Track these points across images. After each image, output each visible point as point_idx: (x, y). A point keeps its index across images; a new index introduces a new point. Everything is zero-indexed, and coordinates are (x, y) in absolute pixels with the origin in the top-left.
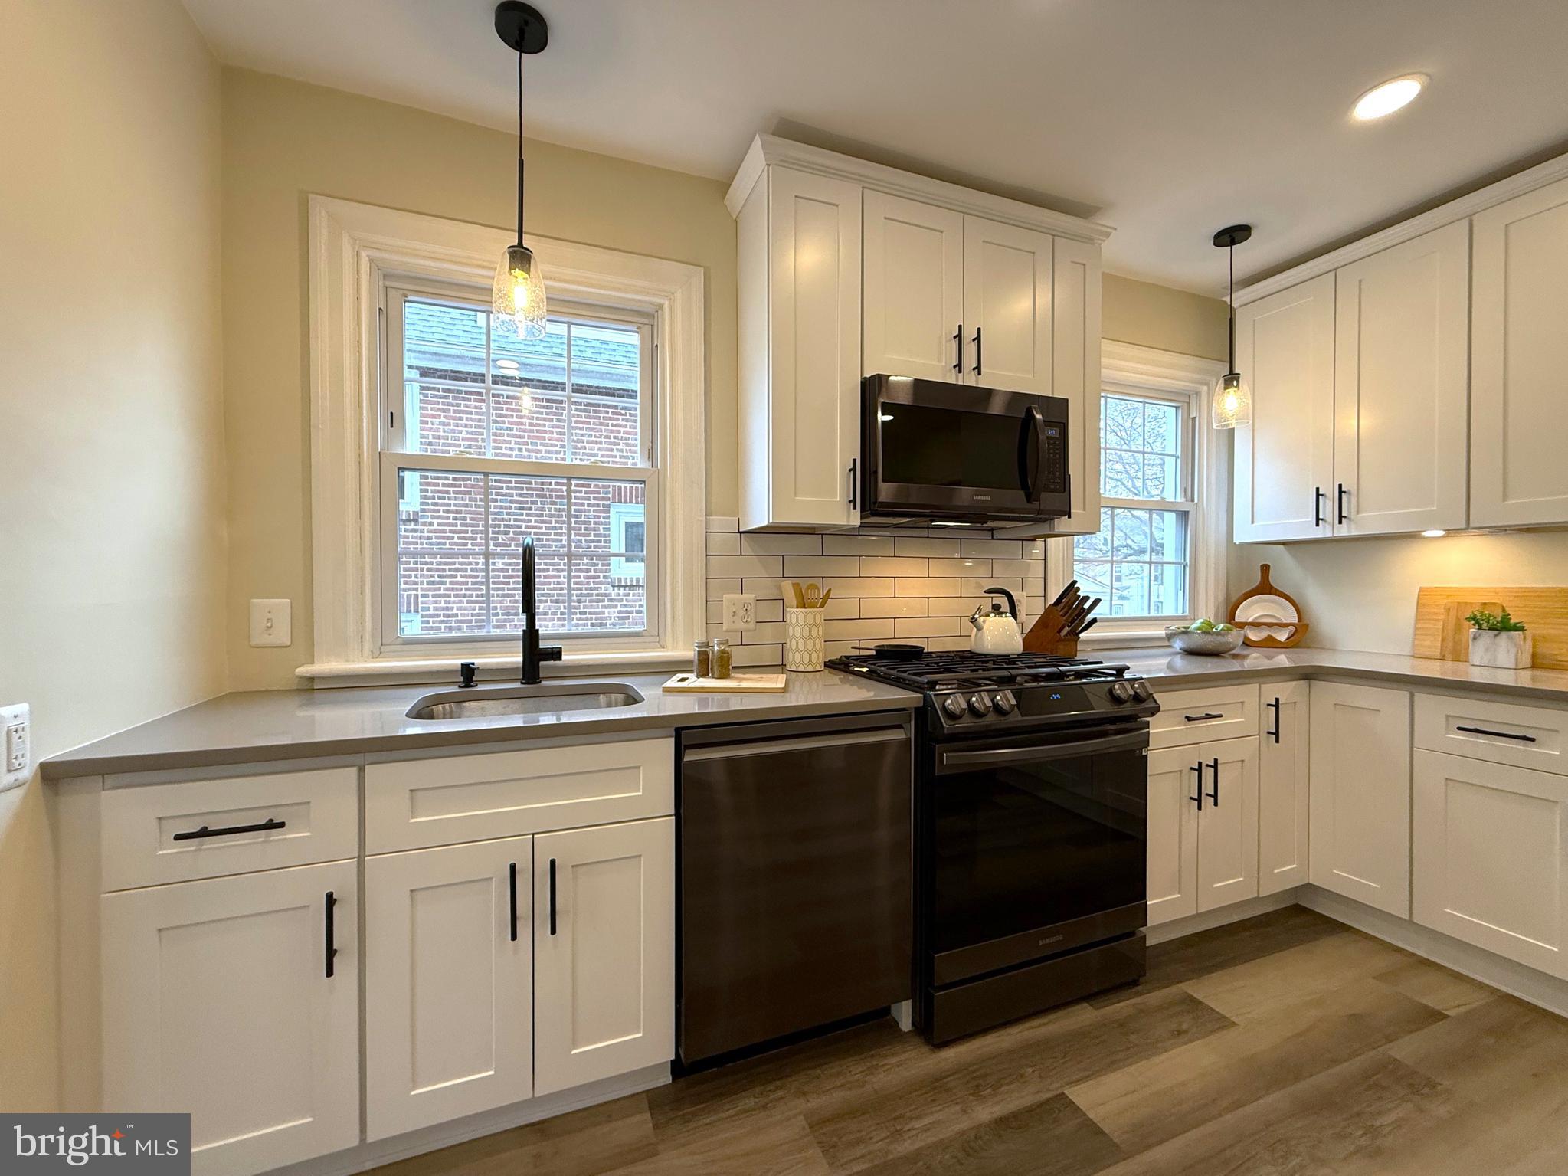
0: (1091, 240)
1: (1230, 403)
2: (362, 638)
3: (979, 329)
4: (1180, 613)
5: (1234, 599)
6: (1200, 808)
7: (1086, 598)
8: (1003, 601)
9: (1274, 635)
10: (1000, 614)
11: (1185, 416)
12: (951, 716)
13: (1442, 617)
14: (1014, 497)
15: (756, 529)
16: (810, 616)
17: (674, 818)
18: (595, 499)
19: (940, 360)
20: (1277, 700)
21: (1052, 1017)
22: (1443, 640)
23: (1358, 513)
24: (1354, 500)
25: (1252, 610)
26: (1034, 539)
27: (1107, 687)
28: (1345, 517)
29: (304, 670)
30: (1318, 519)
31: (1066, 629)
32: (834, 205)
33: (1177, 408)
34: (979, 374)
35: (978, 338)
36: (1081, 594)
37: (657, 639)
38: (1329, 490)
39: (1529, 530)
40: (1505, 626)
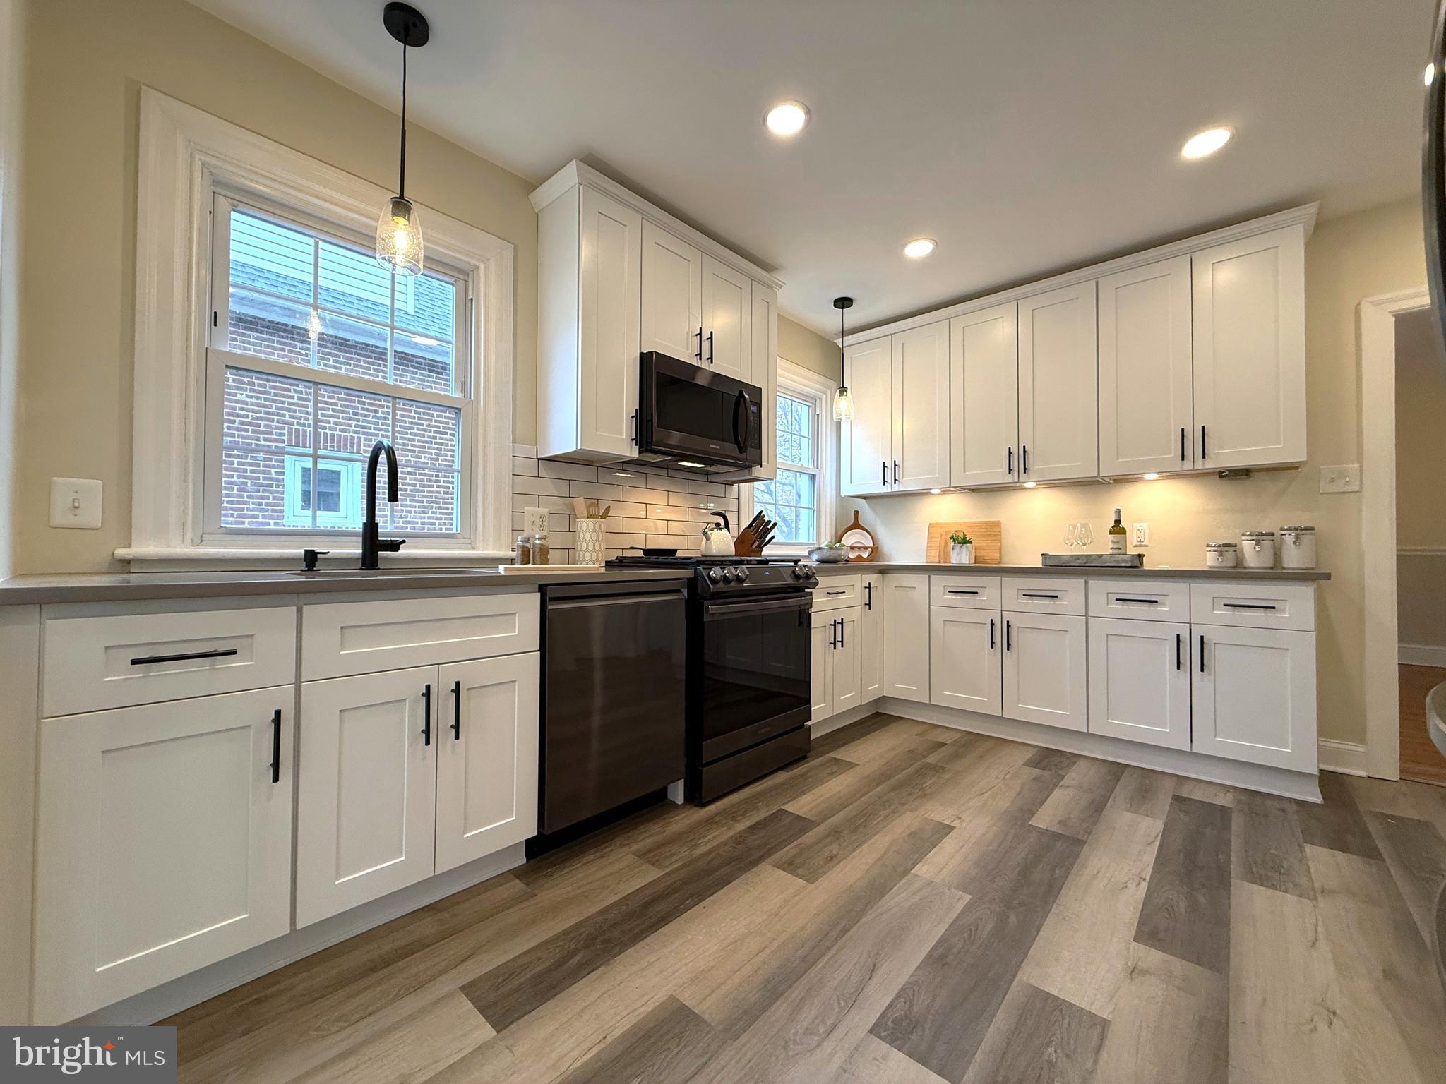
0: (771, 288)
1: (843, 405)
2: (183, 525)
3: (712, 333)
4: (811, 542)
5: (839, 534)
6: (835, 648)
7: (769, 522)
8: (721, 521)
9: (862, 555)
10: (721, 529)
11: (814, 413)
12: (714, 581)
13: (938, 540)
14: (731, 448)
15: (548, 457)
16: (598, 525)
17: (539, 652)
18: (265, 439)
19: (687, 349)
20: (870, 584)
21: (764, 781)
22: (940, 552)
23: (904, 477)
24: (901, 470)
25: (851, 539)
26: (732, 483)
27: (792, 569)
28: (897, 480)
29: (121, 552)
30: (884, 481)
31: (757, 543)
32: (624, 225)
33: (809, 406)
34: (712, 363)
35: (711, 338)
36: (766, 519)
37: (469, 541)
38: (889, 464)
39: (973, 490)
40: (965, 541)
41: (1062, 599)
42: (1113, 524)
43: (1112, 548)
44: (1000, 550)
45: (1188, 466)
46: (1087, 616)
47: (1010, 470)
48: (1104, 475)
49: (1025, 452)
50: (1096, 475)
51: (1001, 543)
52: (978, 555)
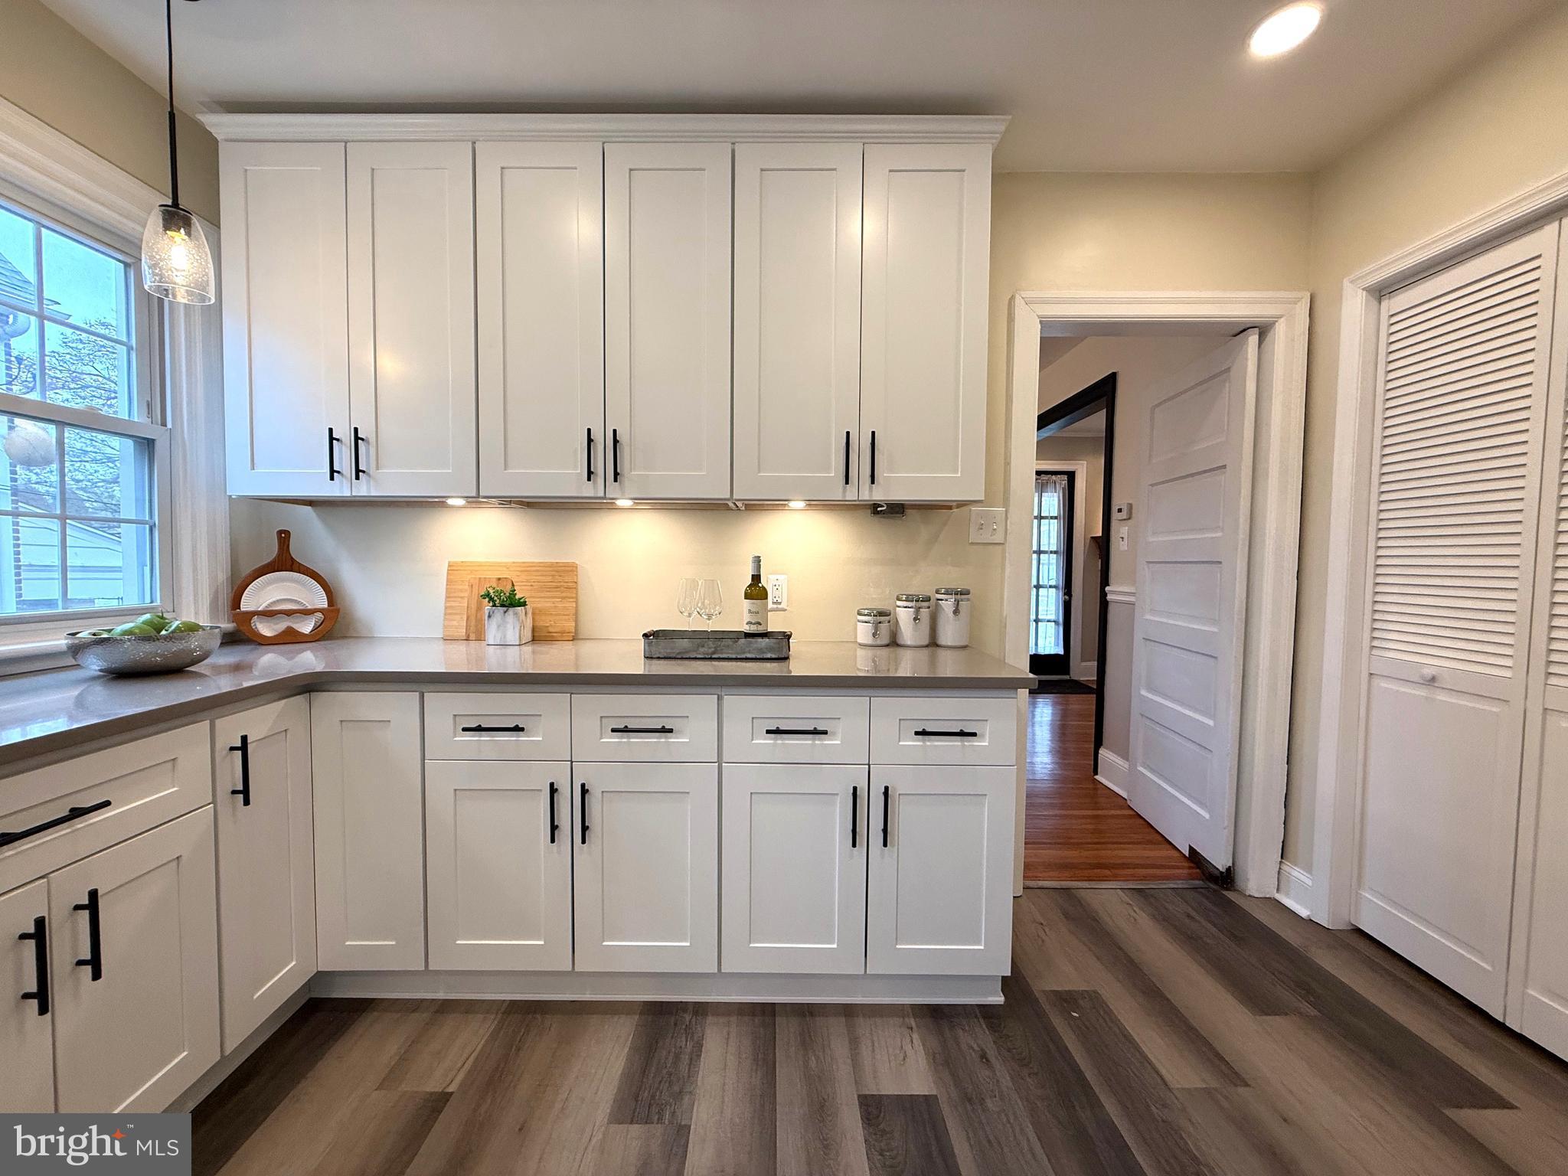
1: (176, 254)
5: (240, 578)
9: (295, 626)
13: (467, 594)
20: (245, 738)
22: (468, 619)
23: (377, 468)
24: (372, 451)
25: (261, 595)
28: (364, 472)
30: (332, 471)
33: (126, 264)
38: (343, 432)
39: (528, 504)
40: (510, 602)
41: (681, 733)
42: (749, 581)
43: (749, 623)
44: (576, 614)
45: (851, 494)
46: (720, 762)
47: (590, 473)
48: (738, 498)
49: (616, 441)
50: (728, 496)
51: (577, 602)
52: (537, 624)
